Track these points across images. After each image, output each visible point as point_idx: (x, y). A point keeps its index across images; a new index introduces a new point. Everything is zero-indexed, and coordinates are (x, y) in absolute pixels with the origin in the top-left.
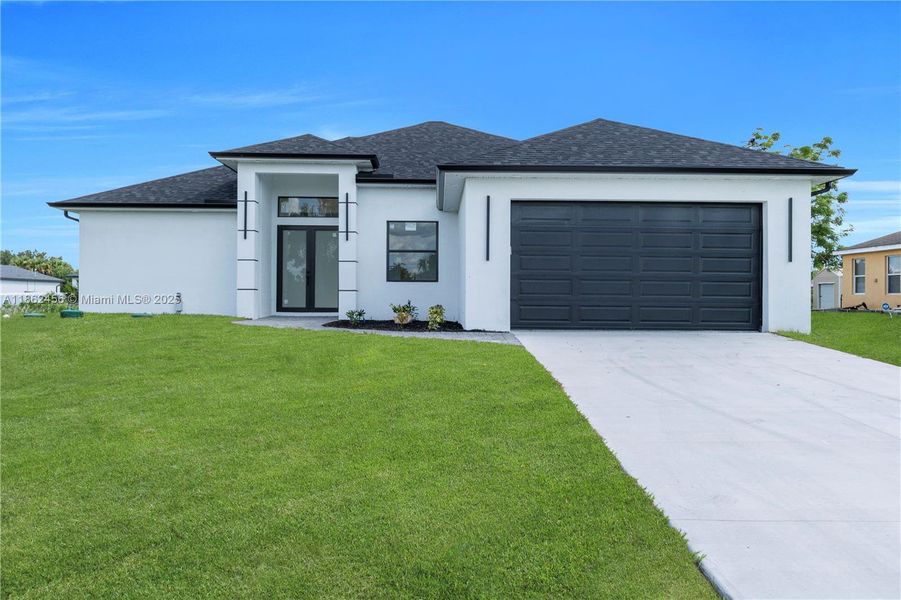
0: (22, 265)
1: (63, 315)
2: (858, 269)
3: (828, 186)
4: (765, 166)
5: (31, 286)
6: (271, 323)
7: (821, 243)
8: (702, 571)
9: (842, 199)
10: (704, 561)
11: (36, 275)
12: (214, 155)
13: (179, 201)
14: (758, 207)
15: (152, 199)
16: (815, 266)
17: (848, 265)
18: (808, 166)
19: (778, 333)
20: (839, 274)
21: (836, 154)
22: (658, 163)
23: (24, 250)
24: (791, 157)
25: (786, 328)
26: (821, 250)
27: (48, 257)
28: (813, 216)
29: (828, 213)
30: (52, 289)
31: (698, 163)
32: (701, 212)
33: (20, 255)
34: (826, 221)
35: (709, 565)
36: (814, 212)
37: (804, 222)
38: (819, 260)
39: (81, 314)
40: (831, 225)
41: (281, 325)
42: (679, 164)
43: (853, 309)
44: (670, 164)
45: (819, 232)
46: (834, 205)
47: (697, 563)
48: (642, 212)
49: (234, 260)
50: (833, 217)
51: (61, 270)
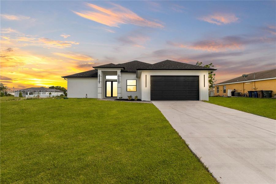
0: (56, 89)
1: (64, 98)
2: (218, 88)
3: (212, 72)
4: (199, 69)
5: (58, 93)
6: (104, 100)
7: (210, 83)
8: (188, 147)
9: (214, 75)
10: (189, 146)
11: (59, 91)
12: (93, 67)
13: (87, 76)
14: (198, 76)
15: (81, 76)
16: (209, 88)
17: (216, 87)
18: (208, 69)
19: (203, 101)
20: (214, 89)
21: (213, 66)
22: (179, 68)
23: (56, 86)
24: (204, 67)
25: (204, 100)
26: (210, 85)
27: (61, 87)
28: (209, 78)
29: (212, 78)
30: (62, 93)
31: (186, 68)
32: (187, 78)
33: (56, 87)
34: (211, 79)
35: (190, 146)
36: (209, 77)
37: (207, 79)
38: (210, 87)
39: (68, 98)
40: (212, 80)
41: (106, 100)
42: (183, 68)
43: (217, 96)
44: (181, 68)
45: (210, 81)
46: (213, 76)
47: (187, 146)
48: (176, 78)
49: (97, 88)
50: (213, 78)
51: (64, 90)
